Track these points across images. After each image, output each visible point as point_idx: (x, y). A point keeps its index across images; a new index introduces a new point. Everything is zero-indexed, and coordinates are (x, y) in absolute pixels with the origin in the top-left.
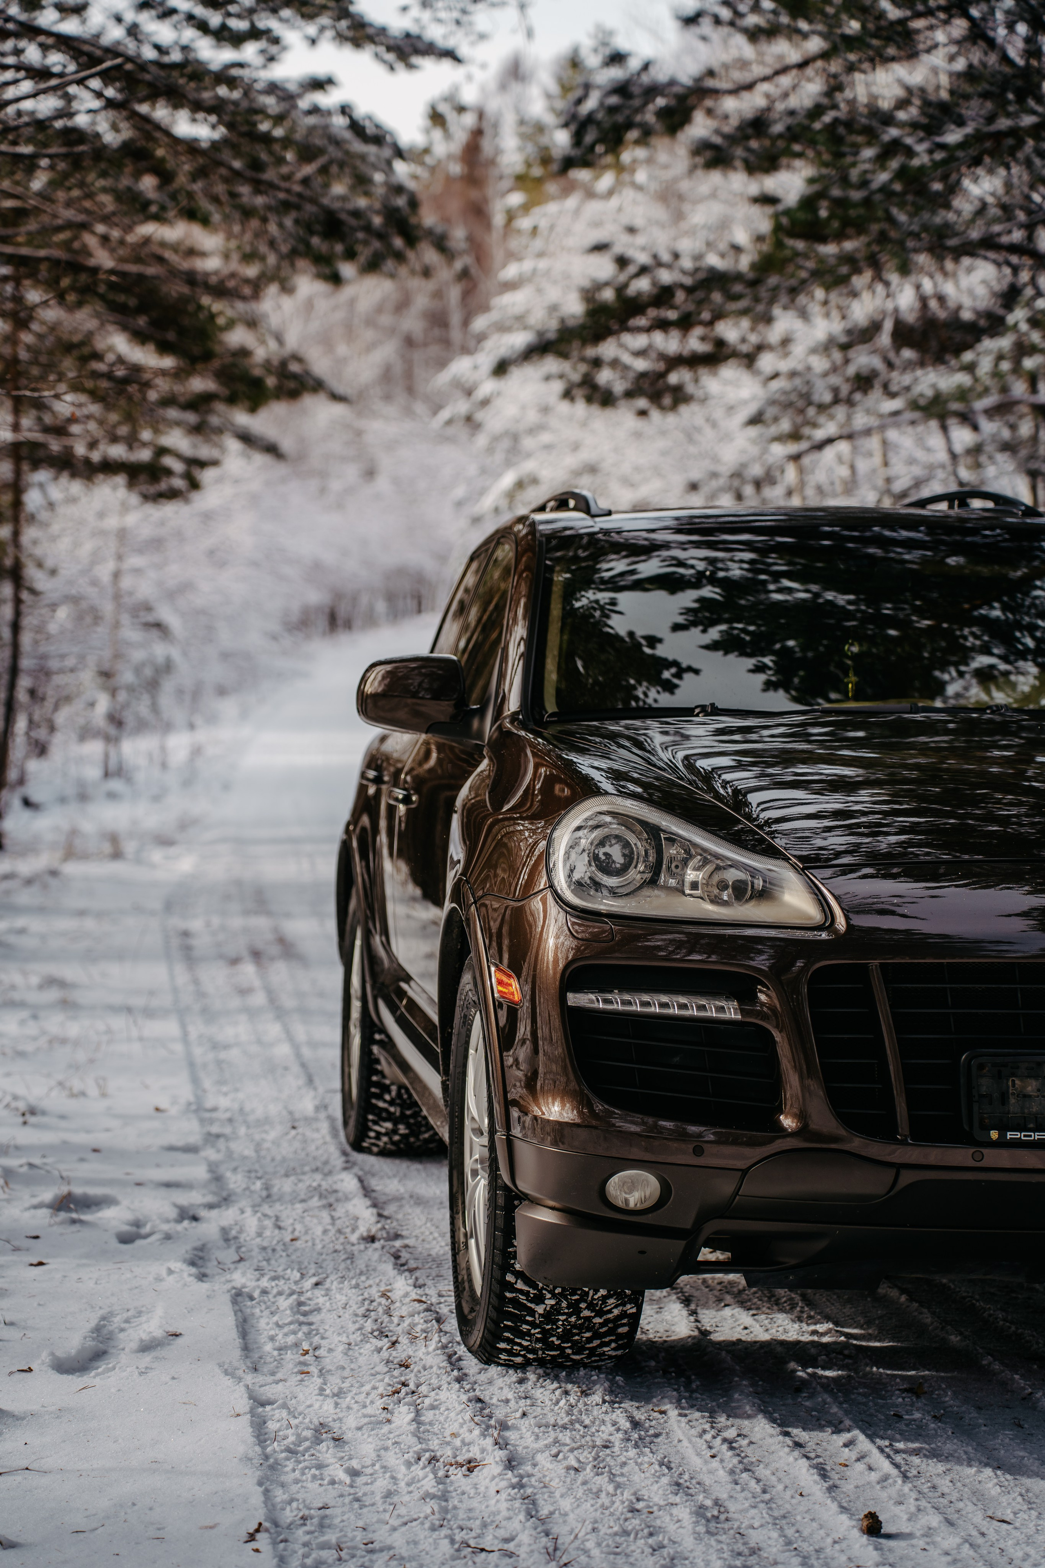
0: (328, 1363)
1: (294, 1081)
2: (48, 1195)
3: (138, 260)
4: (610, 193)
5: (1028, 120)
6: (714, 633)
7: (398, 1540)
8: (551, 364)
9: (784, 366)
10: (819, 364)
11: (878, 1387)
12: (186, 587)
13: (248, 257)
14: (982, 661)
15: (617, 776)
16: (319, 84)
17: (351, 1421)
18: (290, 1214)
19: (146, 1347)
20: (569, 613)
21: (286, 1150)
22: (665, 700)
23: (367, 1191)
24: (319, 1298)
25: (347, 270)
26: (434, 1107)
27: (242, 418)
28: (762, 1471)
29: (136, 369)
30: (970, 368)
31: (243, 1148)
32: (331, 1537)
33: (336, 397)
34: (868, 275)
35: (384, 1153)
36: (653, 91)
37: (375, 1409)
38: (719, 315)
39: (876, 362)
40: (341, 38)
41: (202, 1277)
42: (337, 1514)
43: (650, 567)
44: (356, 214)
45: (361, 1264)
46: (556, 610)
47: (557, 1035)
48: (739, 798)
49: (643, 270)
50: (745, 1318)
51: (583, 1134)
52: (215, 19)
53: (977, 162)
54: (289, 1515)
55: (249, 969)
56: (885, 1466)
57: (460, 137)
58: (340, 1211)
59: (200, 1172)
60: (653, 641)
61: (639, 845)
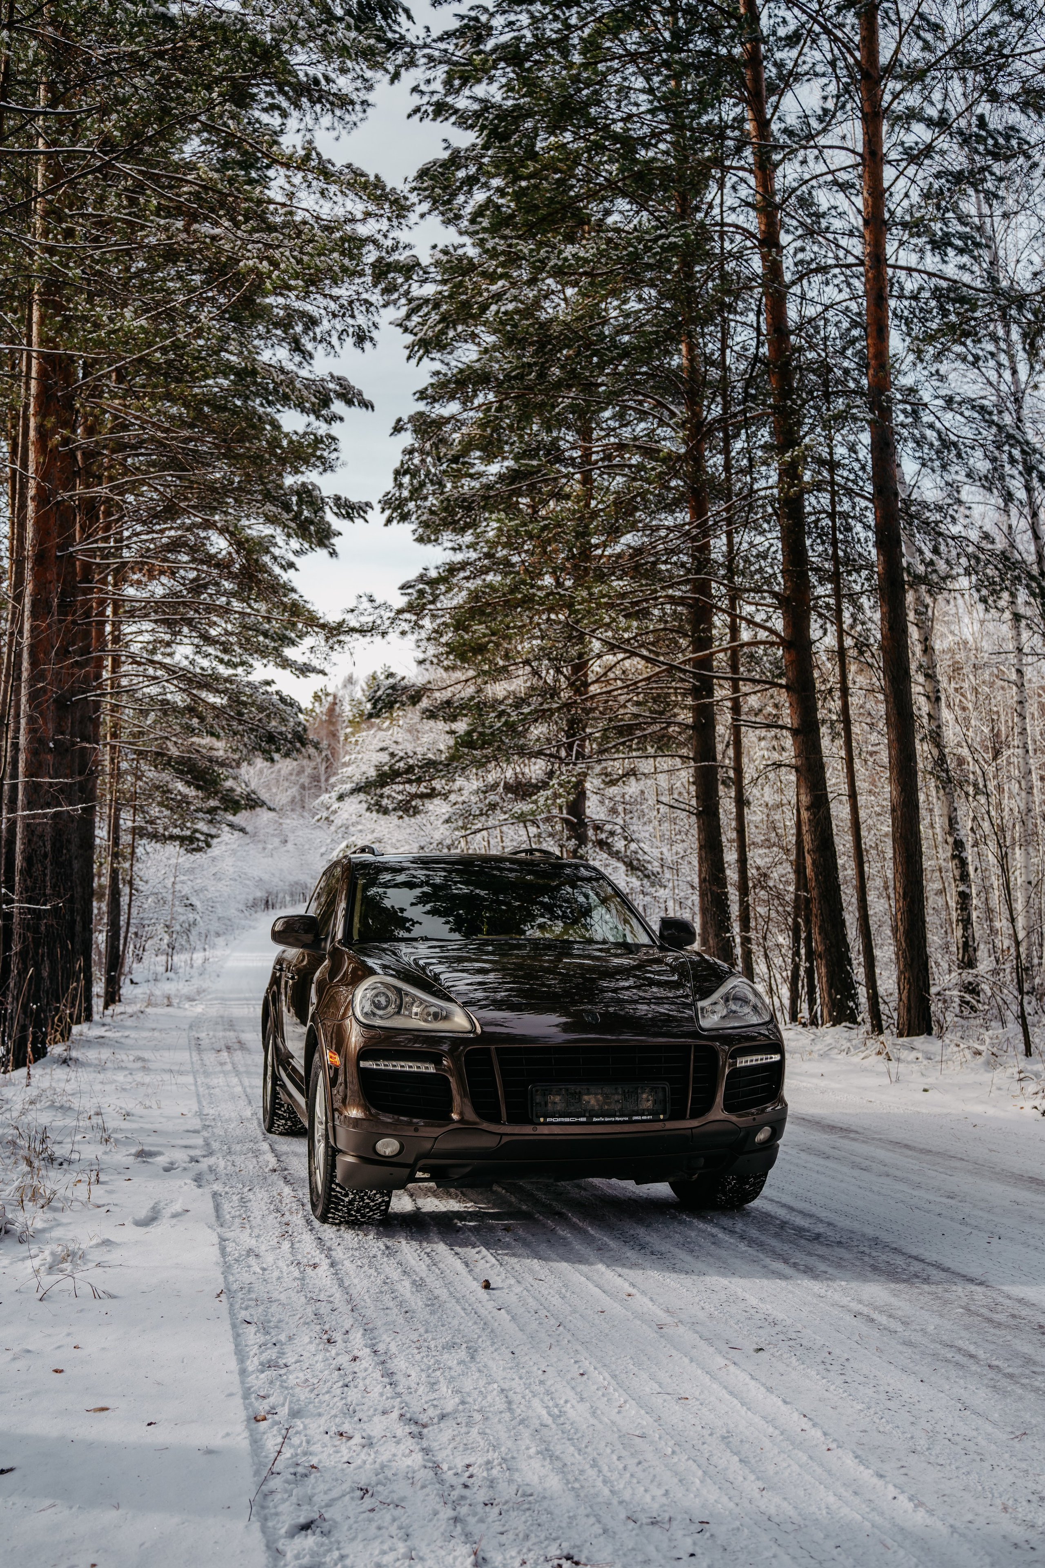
0: (253, 1223)
1: (243, 1102)
2: (133, 1150)
3: (189, 752)
4: (388, 728)
5: (555, 706)
6: (428, 907)
7: (282, 1297)
8: (362, 796)
9: (460, 799)
10: (474, 799)
11: (491, 1229)
12: (204, 889)
13: (234, 751)
14: (541, 920)
15: (384, 967)
16: (268, 683)
17: (263, 1248)
18: (239, 1160)
19: (174, 1216)
20: (365, 898)
21: (238, 1132)
22: (407, 935)
23: (273, 1150)
24: (251, 1195)
25: (276, 756)
26: (302, 1113)
27: (230, 818)
28: (441, 1265)
29: (186, 796)
30: (535, 802)
31: (219, 1131)
32: (253, 1296)
33: (270, 809)
34: (493, 763)
35: (281, 1134)
36: (405, 688)
37: (274, 1242)
38: (432, 778)
39: (497, 799)
40: (277, 665)
41: (200, 1186)
42: (256, 1286)
43: (401, 878)
44: (281, 733)
45: (269, 1181)
46: (359, 896)
47: (356, 1081)
48: (436, 977)
49: (402, 758)
50: (436, 1202)
51: (366, 1123)
52: (226, 658)
53: (536, 720)
54: (235, 1287)
55: (225, 1054)
56: (493, 1260)
57: (326, 705)
58: (261, 1159)
59: (200, 1141)
60: (402, 910)
61: (393, 996)
